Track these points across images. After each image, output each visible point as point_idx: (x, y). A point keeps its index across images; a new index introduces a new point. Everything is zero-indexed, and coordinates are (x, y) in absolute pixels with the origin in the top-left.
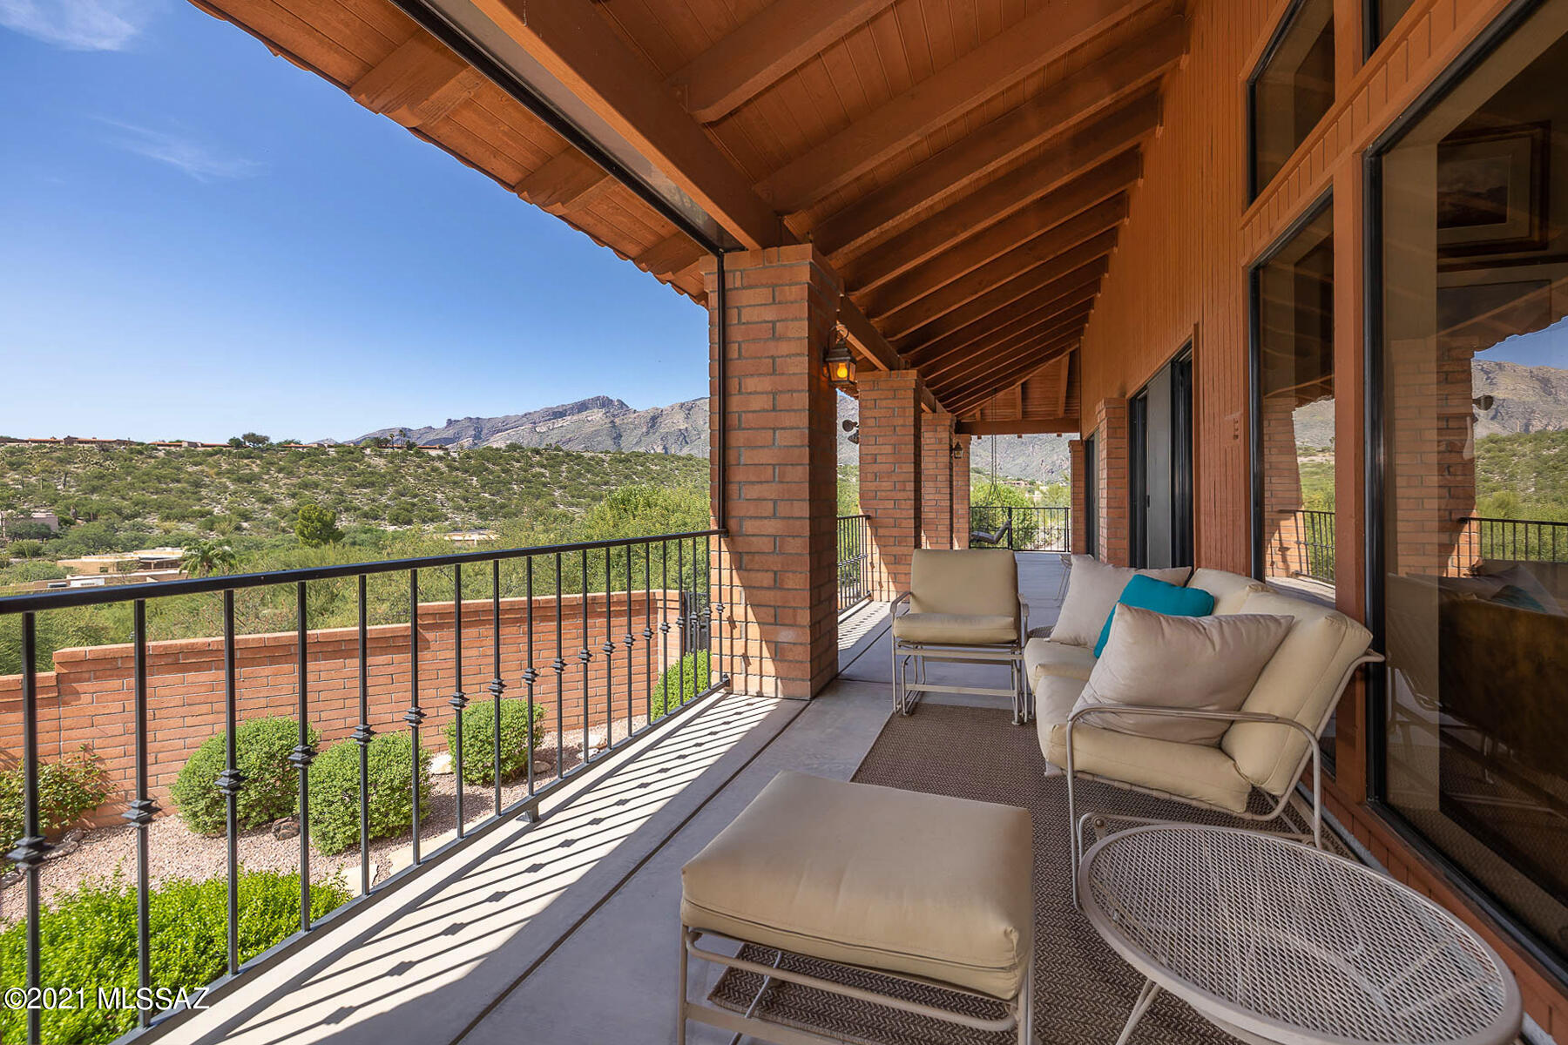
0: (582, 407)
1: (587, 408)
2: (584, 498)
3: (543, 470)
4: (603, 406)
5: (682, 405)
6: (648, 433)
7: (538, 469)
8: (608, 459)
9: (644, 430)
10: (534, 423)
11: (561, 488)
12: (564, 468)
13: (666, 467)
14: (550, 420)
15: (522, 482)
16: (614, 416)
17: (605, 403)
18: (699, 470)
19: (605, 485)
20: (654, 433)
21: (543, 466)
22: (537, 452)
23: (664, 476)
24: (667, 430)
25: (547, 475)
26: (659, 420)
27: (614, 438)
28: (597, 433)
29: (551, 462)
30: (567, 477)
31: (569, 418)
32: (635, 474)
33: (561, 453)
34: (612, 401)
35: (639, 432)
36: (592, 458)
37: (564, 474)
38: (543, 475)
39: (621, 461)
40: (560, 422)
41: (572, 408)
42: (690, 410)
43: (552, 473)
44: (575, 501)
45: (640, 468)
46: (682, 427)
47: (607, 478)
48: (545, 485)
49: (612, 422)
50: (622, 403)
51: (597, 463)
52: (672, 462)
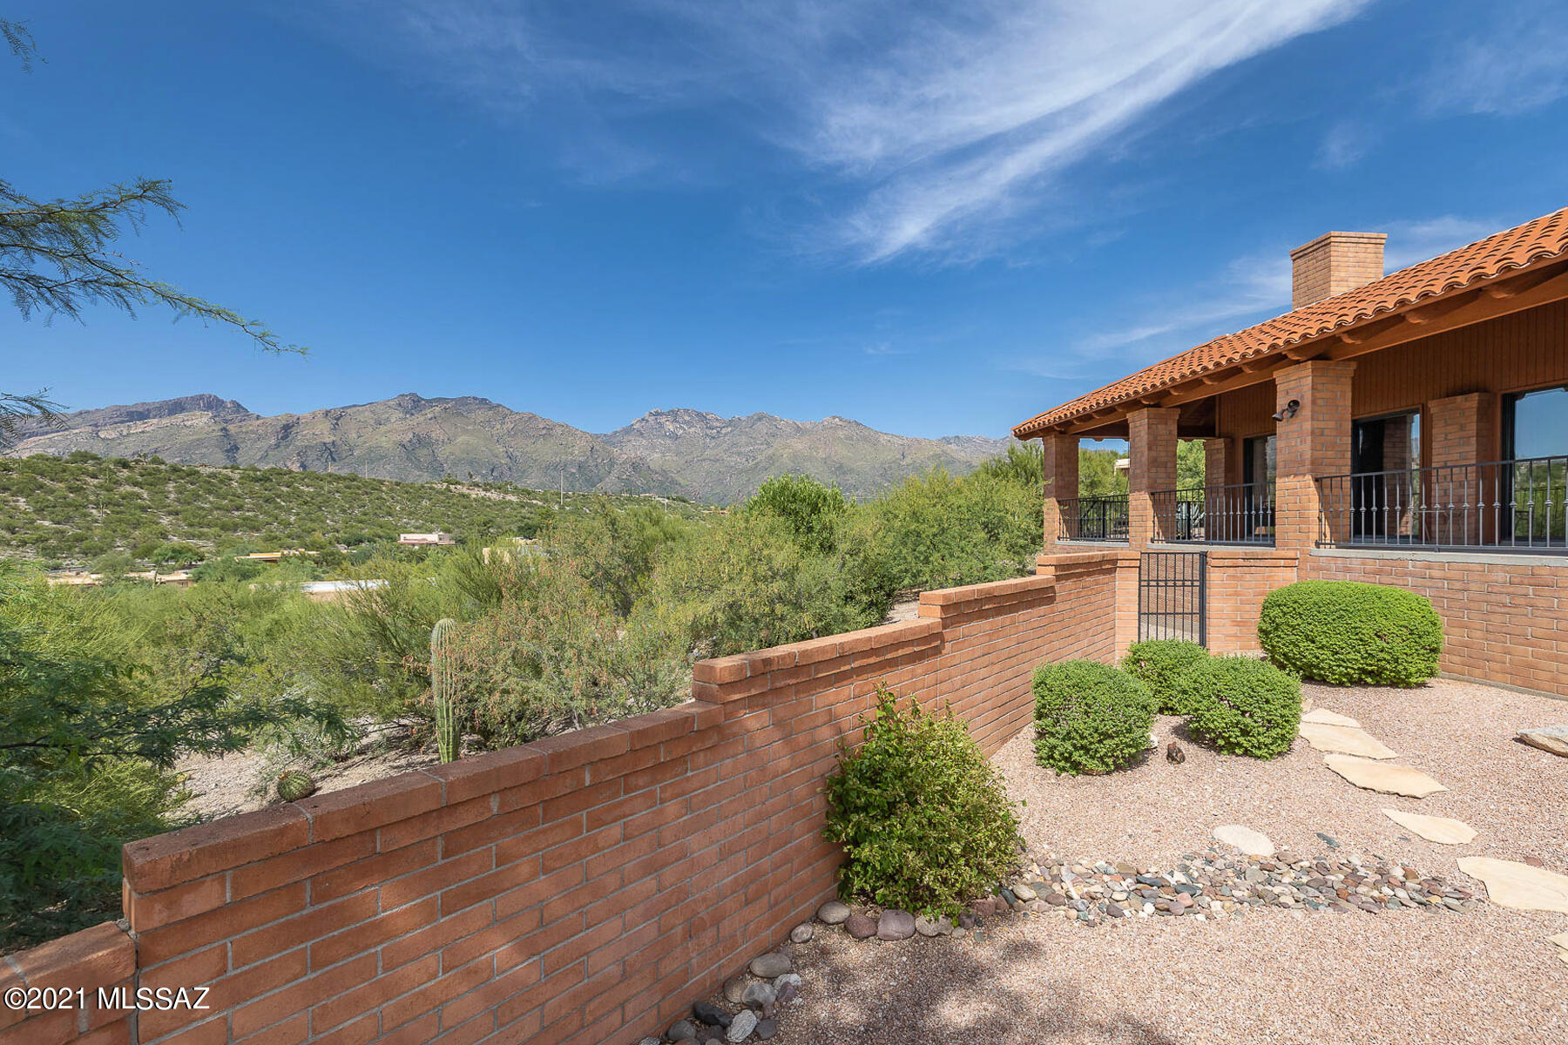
0: (177, 407)
1: (183, 410)
2: (209, 526)
3: (136, 489)
4: (209, 407)
5: (327, 413)
6: (277, 446)
7: (129, 488)
8: (237, 476)
9: (273, 441)
10: (96, 426)
11: (170, 513)
12: (171, 486)
13: (322, 488)
14: (122, 422)
15: (107, 505)
16: (226, 421)
17: (212, 404)
18: (367, 493)
19: (237, 510)
20: (287, 446)
21: (136, 484)
22: (125, 465)
23: (320, 499)
24: (306, 443)
25: (145, 496)
26: (294, 430)
27: (228, 451)
28: (199, 443)
29: (150, 479)
30: (178, 500)
31: (155, 421)
32: (279, 497)
33: (163, 467)
34: (223, 402)
35: (263, 444)
36: (213, 476)
37: (172, 496)
38: (139, 497)
39: (257, 480)
40: (138, 427)
41: (160, 408)
42: (338, 419)
43: (153, 494)
44: (197, 530)
45: (285, 489)
46: (327, 440)
47: (239, 502)
48: (144, 509)
49: (224, 429)
50: (239, 405)
51: (221, 481)
52: (330, 482)
